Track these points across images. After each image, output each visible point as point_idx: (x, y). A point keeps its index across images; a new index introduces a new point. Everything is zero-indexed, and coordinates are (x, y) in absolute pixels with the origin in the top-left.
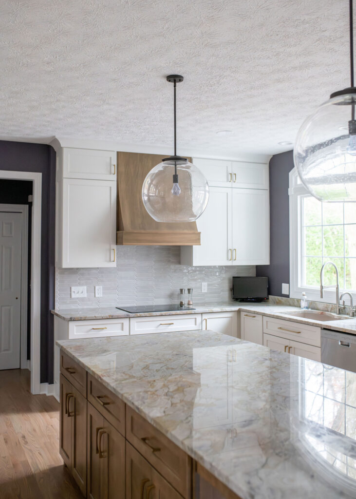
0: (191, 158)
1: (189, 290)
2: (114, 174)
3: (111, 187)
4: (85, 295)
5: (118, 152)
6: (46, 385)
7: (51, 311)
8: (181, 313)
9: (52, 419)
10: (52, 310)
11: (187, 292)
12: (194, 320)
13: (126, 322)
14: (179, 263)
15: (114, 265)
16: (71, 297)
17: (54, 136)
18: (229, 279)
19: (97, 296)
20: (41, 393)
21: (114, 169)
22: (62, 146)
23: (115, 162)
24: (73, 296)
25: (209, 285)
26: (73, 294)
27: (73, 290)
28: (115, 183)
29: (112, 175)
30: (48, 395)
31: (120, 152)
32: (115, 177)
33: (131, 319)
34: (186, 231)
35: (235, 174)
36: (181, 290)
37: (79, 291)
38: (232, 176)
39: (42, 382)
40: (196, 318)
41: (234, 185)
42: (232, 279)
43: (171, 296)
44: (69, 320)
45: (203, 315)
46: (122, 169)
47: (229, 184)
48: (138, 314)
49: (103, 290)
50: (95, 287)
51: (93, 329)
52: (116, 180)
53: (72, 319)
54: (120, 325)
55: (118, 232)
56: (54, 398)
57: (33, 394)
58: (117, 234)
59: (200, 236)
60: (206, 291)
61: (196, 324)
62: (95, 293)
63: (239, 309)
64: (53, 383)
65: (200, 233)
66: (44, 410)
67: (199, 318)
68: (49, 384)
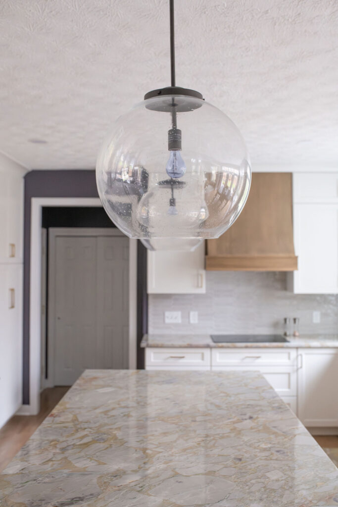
0: (291, 173)
1: (295, 320)
4: (179, 321)
8: (271, 346)
11: (292, 321)
12: (287, 354)
13: (206, 351)
15: (203, 290)
16: (164, 322)
19: (192, 322)
24: (167, 321)
25: (322, 315)
26: (166, 319)
27: (166, 315)
33: (213, 349)
34: (281, 255)
36: (285, 320)
37: (173, 317)
40: (290, 354)
43: (275, 325)
45: (300, 349)
48: (220, 344)
49: (198, 316)
50: (189, 313)
51: (171, 357)
53: (149, 346)
54: (200, 356)
60: (318, 321)
61: (289, 359)
62: (190, 319)
67: (293, 353)
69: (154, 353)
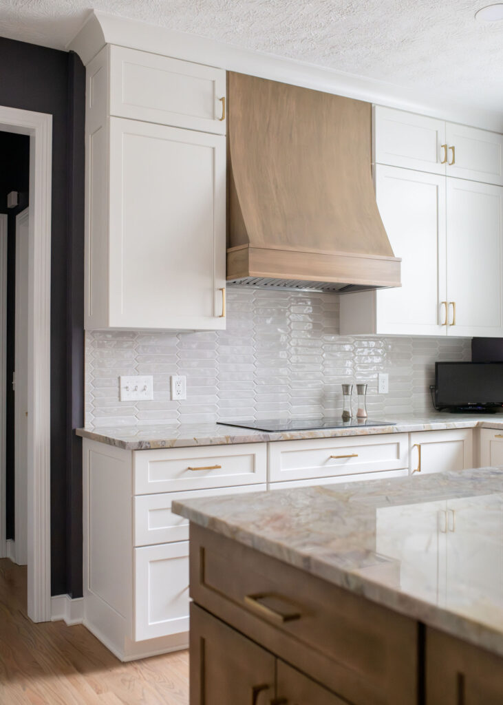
0: (371, 104)
1: (360, 387)
2: (221, 120)
3: (214, 149)
4: (150, 395)
5: (228, 73)
6: (65, 599)
7: (75, 430)
8: (373, 432)
9: (101, 695)
10: (78, 429)
11: (356, 390)
12: (395, 447)
13: (260, 451)
14: (337, 331)
15: (220, 324)
16: (120, 400)
17: (91, 11)
18: (428, 369)
19: (175, 397)
20: (54, 618)
21: (220, 109)
22: (107, 40)
23: (222, 92)
24: (125, 397)
25: (391, 379)
26: (123, 391)
27: (123, 384)
28: (224, 139)
29: (217, 122)
30: (69, 622)
31: (233, 73)
32: (222, 127)
33: (271, 445)
34: (372, 254)
35: (453, 148)
36: (345, 387)
37: (138, 387)
38: (447, 154)
39: (54, 592)
40: (398, 444)
41: (451, 170)
42: (434, 367)
43: (322, 399)
44: (136, 447)
45: (413, 436)
46: (237, 111)
47: (441, 168)
48: (288, 434)
49: (187, 385)
50: (171, 378)
51: (189, 469)
52: (225, 132)
53: (142, 447)
54: (248, 460)
55: (230, 250)
56: (85, 628)
57: (35, 620)
58: (227, 254)
59: (399, 267)
60: (386, 391)
61: (398, 457)
62: (171, 391)
63: (478, 423)
64: (81, 595)
65: (399, 261)
66: (73, 667)
67: (404, 442)
68: (73, 597)
69: (150, 462)
